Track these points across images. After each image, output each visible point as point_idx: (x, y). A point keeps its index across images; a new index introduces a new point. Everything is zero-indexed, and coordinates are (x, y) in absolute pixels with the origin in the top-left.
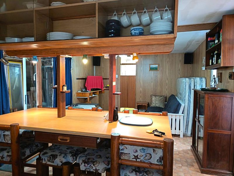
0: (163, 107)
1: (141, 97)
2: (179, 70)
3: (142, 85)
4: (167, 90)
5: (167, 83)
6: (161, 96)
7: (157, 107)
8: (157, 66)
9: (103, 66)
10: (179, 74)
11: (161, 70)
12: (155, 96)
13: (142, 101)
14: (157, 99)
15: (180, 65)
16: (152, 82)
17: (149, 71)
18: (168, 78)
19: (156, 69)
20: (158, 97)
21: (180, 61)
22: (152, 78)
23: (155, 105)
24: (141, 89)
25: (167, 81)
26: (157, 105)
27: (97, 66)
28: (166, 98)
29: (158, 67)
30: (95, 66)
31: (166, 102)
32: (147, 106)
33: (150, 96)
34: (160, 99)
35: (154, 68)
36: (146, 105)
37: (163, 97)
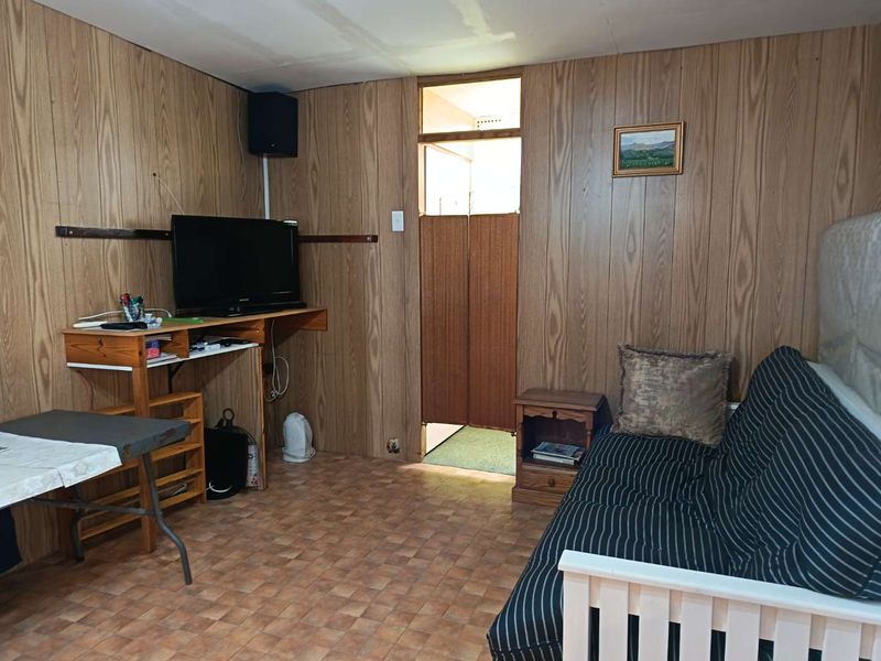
0: (707, 441)
1: (552, 359)
2: (844, 162)
3: (559, 278)
4: (739, 311)
5: (742, 264)
6: (697, 358)
7: (660, 436)
8: (669, 136)
9: (312, 156)
10: (841, 197)
11: (701, 169)
12: (654, 354)
13: (559, 385)
14: (663, 375)
15: (850, 120)
16: (631, 260)
17: (614, 175)
18: (752, 221)
19: (659, 161)
20: (670, 365)
21: (853, 88)
22: (632, 231)
23: (651, 421)
24: (554, 306)
25: (744, 250)
26: (665, 426)
27: (277, 160)
28: (733, 369)
29: (674, 144)
30: (265, 160)
31: (731, 399)
32: (589, 426)
33: (614, 354)
34: (690, 380)
35: (651, 153)
36: (580, 418)
37: (707, 363)
